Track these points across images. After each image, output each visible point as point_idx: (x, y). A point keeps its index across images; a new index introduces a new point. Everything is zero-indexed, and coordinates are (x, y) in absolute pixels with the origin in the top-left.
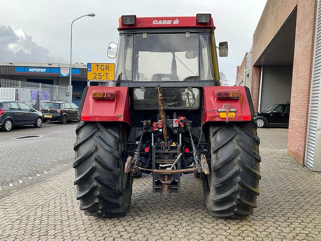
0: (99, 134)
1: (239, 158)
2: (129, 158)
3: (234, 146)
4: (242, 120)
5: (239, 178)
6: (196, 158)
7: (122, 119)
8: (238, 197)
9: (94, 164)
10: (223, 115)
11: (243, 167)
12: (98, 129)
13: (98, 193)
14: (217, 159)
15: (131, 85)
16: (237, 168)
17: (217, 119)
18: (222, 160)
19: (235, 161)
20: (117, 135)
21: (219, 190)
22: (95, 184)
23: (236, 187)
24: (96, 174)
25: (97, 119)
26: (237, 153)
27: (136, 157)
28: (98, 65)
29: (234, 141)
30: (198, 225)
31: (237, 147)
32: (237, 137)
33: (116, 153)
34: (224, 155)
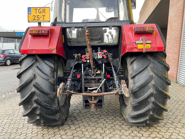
0: (37, 64)
1: (153, 82)
2: (62, 85)
3: (148, 73)
4: (156, 50)
5: (153, 99)
6: (117, 82)
7: (54, 52)
8: (151, 113)
9: (34, 89)
10: (140, 47)
11: (157, 90)
12: (37, 60)
13: (38, 112)
14: (134, 83)
15: (64, 26)
16: (151, 90)
17: (135, 50)
18: (138, 84)
19: (150, 85)
20: (52, 65)
21: (136, 108)
22: (35, 105)
23: (150, 106)
24: (35, 98)
25: (34, 52)
26: (151, 78)
27: (68, 83)
28: (36, 9)
29: (149, 68)
30: (118, 132)
31: (152, 73)
32: (151, 65)
33: (51, 80)
34: (141, 80)
